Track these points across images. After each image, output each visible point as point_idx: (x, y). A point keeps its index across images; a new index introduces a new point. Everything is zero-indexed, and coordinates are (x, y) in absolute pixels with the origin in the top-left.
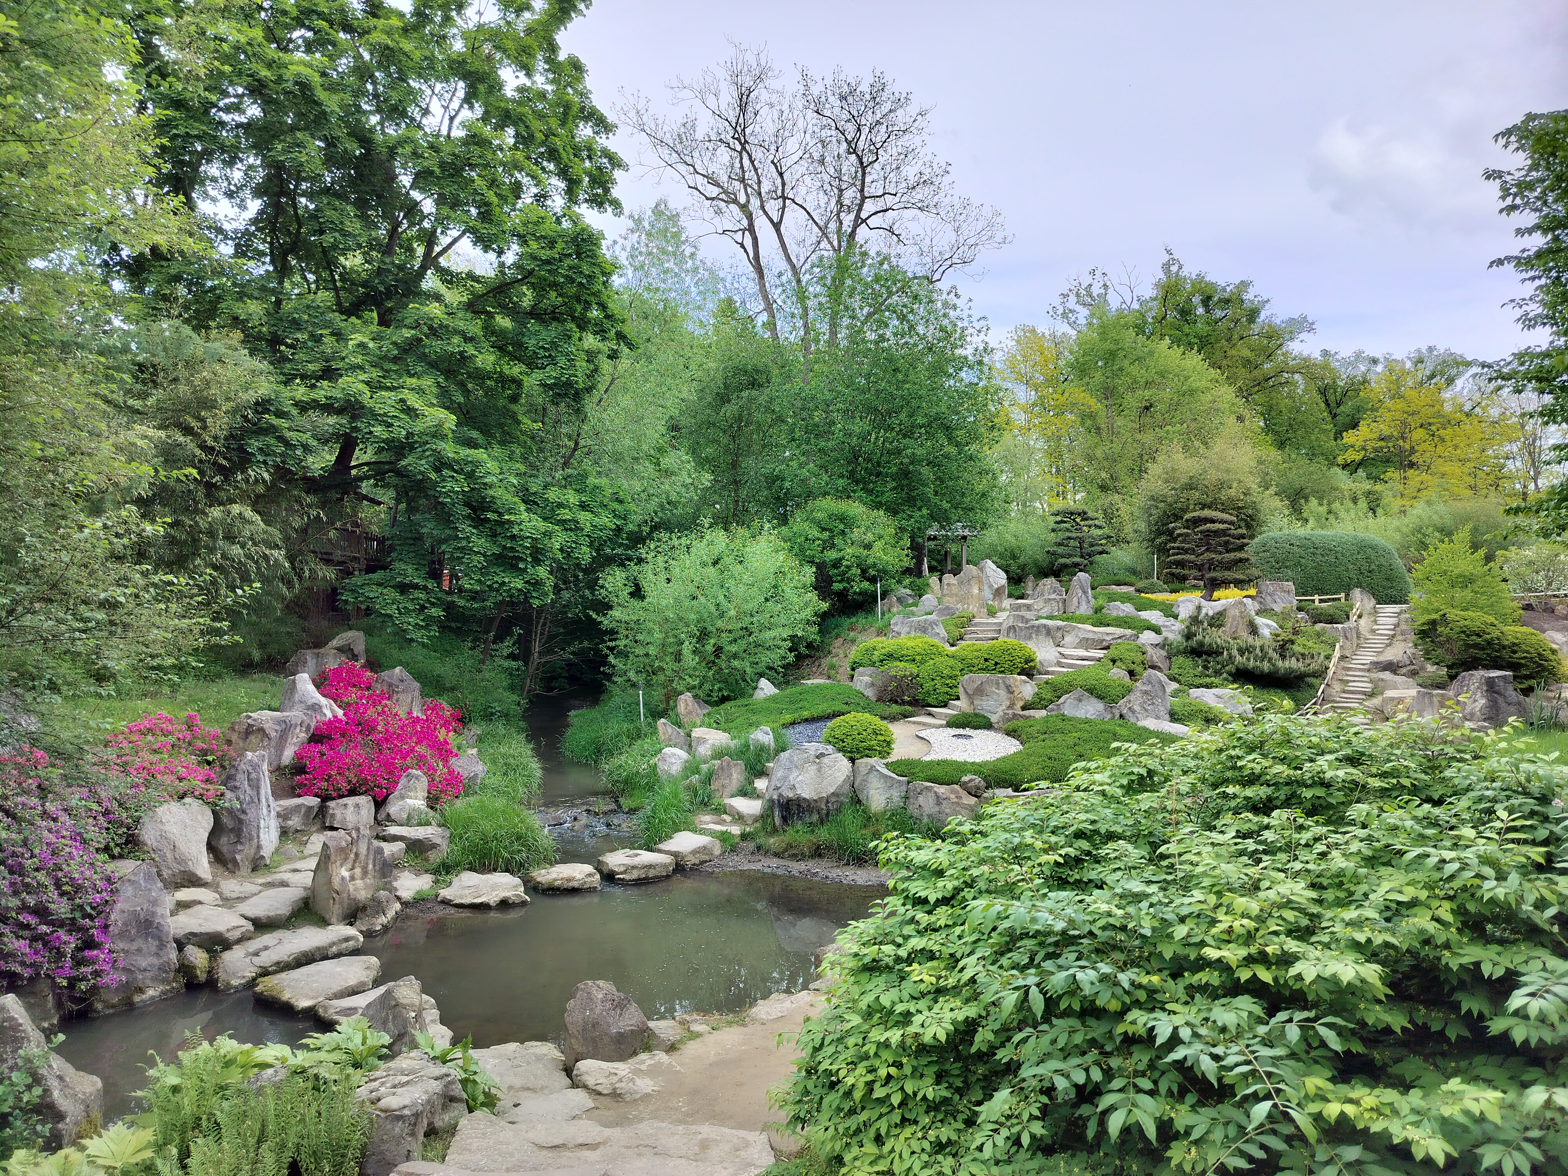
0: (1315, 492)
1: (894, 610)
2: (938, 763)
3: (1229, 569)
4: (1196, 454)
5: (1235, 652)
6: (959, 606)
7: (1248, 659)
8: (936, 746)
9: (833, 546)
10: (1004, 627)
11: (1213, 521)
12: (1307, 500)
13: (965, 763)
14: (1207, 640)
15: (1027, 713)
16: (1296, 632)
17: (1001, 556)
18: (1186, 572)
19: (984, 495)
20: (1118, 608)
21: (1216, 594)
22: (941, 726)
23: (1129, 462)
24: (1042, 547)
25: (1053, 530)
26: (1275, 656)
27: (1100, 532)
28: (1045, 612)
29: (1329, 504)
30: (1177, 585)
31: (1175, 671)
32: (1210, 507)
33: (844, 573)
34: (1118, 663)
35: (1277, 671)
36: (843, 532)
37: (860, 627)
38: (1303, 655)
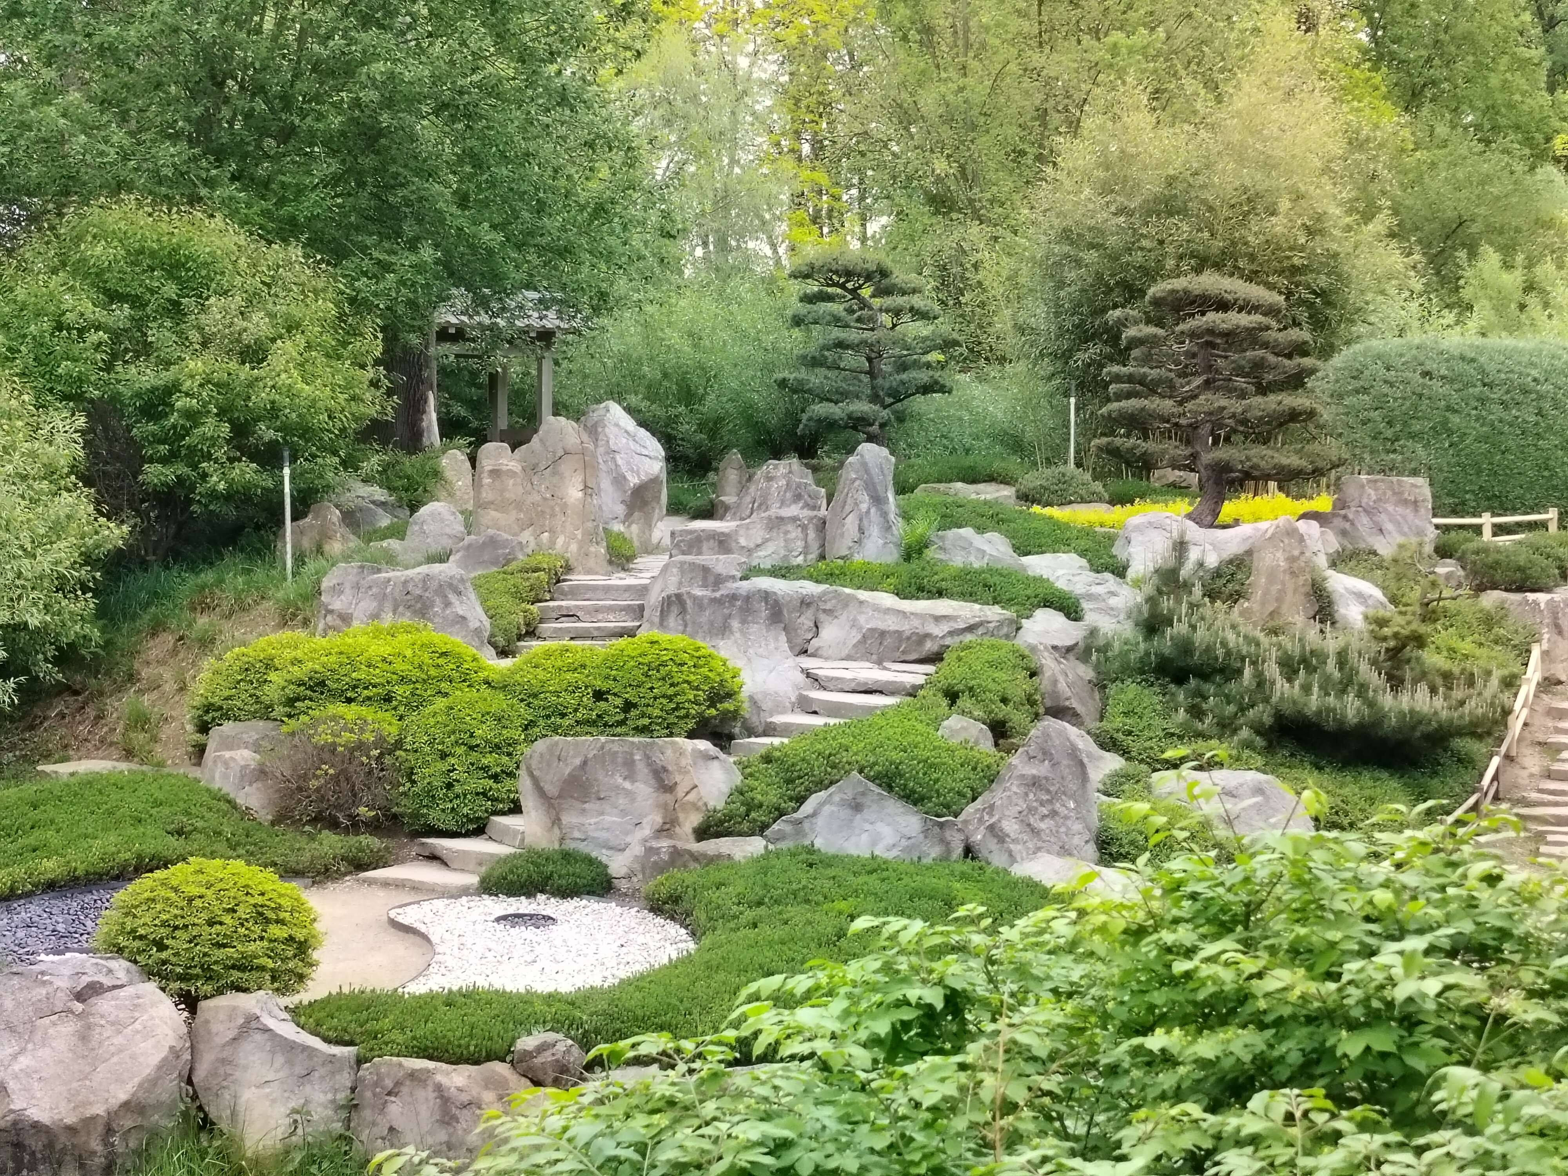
0: (1493, 231)
1: (335, 547)
2: (451, 1000)
3: (1265, 440)
4: (1189, 116)
5: (1272, 670)
6: (527, 536)
7: (1306, 689)
8: (446, 946)
9: (144, 349)
10: (654, 598)
11: (1223, 306)
12: (1473, 254)
13: (528, 998)
14: (1201, 636)
15: (711, 846)
16: (1429, 615)
17: (653, 393)
18: (1150, 446)
19: (600, 210)
20: (967, 546)
21: (1229, 509)
22: (464, 891)
23: (1012, 132)
24: (768, 368)
25: (797, 321)
26: (1374, 678)
27: (922, 329)
28: (766, 557)
29: (1530, 265)
30: (1129, 482)
31: (1116, 722)
32: (1218, 266)
33: (181, 433)
34: (964, 702)
35: (1379, 719)
36: (175, 310)
37: (227, 599)
38: (1447, 676)
